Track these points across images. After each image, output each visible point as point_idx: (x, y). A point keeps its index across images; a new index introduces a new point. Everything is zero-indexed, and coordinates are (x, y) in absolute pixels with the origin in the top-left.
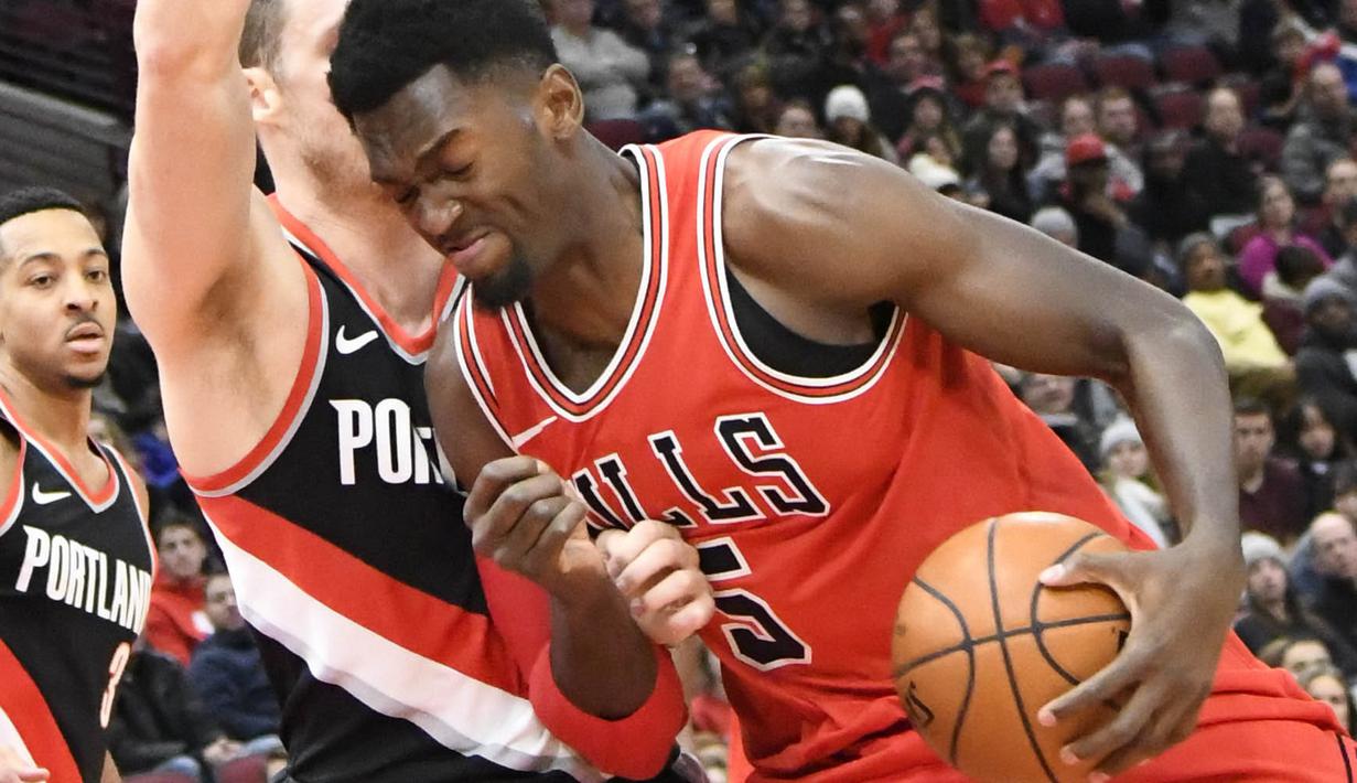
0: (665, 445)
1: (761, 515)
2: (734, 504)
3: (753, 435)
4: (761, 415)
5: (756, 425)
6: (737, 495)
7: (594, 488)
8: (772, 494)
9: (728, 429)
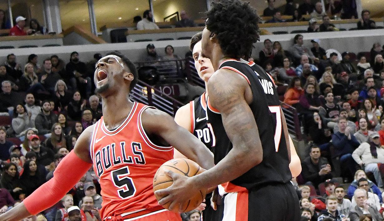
0: (123, 144)
1: (133, 163)
2: (129, 160)
3: (138, 146)
4: (140, 143)
5: (139, 145)
6: (130, 158)
7: (109, 149)
8: (137, 159)
9: (134, 144)
